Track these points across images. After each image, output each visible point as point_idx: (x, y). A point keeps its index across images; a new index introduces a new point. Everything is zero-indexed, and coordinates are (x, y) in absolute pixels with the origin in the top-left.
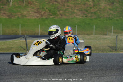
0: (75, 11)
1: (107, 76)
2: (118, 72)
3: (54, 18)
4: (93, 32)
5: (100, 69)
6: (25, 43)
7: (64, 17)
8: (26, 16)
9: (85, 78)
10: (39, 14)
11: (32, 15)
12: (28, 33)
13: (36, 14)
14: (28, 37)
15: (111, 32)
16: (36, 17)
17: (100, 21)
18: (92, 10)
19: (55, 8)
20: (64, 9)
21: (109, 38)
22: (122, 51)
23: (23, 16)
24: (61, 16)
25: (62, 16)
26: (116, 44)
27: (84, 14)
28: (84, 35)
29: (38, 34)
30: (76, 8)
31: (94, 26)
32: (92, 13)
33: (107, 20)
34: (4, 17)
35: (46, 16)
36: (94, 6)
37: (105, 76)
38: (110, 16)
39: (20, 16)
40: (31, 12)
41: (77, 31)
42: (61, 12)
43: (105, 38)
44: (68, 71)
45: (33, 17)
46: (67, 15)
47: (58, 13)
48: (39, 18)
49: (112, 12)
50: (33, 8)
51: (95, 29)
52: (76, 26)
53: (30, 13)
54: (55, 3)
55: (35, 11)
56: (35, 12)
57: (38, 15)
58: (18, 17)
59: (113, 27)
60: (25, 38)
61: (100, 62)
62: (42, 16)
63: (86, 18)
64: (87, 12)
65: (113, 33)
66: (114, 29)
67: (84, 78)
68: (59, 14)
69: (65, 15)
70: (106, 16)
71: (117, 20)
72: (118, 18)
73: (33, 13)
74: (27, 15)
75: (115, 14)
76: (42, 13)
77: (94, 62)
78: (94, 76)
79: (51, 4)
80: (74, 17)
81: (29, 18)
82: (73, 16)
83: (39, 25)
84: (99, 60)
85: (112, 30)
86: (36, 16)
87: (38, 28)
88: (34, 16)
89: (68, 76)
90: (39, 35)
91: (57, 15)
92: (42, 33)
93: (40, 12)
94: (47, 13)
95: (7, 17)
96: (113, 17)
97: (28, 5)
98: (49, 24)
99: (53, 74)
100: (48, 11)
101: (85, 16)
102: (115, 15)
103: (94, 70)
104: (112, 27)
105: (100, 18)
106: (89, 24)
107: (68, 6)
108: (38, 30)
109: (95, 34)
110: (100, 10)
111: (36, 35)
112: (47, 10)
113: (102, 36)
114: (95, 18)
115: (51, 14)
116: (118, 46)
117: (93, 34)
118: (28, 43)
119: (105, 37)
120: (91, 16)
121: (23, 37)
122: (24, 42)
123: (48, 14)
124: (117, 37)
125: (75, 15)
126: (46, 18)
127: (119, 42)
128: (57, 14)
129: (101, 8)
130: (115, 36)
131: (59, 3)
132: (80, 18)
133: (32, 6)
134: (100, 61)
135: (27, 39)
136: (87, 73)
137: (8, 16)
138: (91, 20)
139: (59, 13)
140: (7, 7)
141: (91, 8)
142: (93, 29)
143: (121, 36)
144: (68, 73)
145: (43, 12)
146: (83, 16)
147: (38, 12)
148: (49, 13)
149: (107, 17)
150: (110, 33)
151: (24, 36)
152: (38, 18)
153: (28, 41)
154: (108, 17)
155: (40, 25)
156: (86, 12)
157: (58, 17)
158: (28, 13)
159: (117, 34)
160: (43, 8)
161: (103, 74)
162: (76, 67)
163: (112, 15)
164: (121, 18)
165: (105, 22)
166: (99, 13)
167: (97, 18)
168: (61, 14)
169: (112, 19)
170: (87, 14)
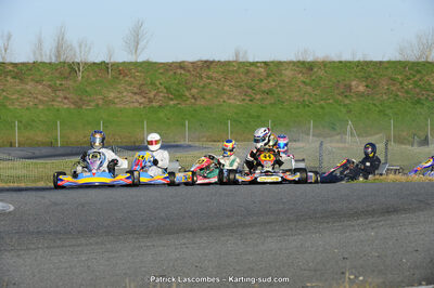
0: (226, 88)
1: (299, 234)
2: (325, 225)
3: (179, 106)
7: (201, 102)
8: (114, 103)
10: (145, 97)
11: (129, 99)
12: (120, 140)
13: (137, 97)
14: (119, 149)
15: (308, 134)
16: (136, 104)
17: (281, 109)
18: (264, 86)
19: (179, 83)
20: (201, 85)
21: (303, 147)
23: (108, 102)
24: (193, 101)
25: (196, 99)
26: (321, 162)
27: (245, 95)
29: (143, 141)
30: (228, 82)
31: (270, 122)
32: (263, 92)
33: (298, 107)
34: (66, 106)
35: (160, 102)
36: (268, 76)
37: (296, 235)
38: (306, 98)
39: (101, 102)
40: (125, 94)
41: (231, 133)
42: (194, 91)
44: (211, 224)
45: (132, 105)
46: (208, 97)
47: (187, 94)
48: (145, 107)
49: (309, 89)
50: (130, 84)
52: (229, 122)
53: (124, 96)
54: (179, 71)
55: (135, 90)
56: (135, 94)
58: (98, 105)
59: (312, 122)
61: (284, 203)
62: (151, 101)
63: (250, 103)
64: (253, 90)
65: (313, 136)
66: (315, 127)
68: (189, 96)
69: (203, 98)
70: (296, 99)
71: (322, 108)
72: (322, 102)
73: (130, 94)
74: (116, 100)
76: (151, 95)
78: (269, 234)
79: (171, 73)
80: (224, 101)
81: (122, 106)
82: (222, 100)
83: (145, 122)
85: (309, 129)
86: (137, 101)
88: (133, 102)
89: (211, 236)
91: (184, 98)
93: (147, 92)
94: (161, 94)
95: (72, 106)
96: (312, 100)
97: (117, 78)
98: (168, 119)
100: (165, 91)
101: (248, 98)
102: (316, 95)
104: (309, 122)
105: (283, 102)
106: (259, 117)
107: (209, 77)
108: (143, 134)
110: (282, 85)
111: (137, 144)
112: (162, 88)
114: (271, 104)
115: (171, 96)
116: (325, 164)
120: (262, 100)
123: (164, 97)
124: (321, 144)
125: (225, 97)
126: (161, 106)
127: (326, 158)
128: (185, 96)
129: (284, 81)
130: (318, 145)
131: (189, 71)
132: (238, 103)
133: (127, 78)
134: (284, 200)
136: (254, 230)
137: (75, 103)
138: (262, 107)
139: (190, 94)
140: (70, 83)
141: (261, 80)
143: (331, 142)
144: (212, 229)
145: (153, 93)
146: (243, 100)
147: (141, 93)
148: (166, 95)
149: (298, 101)
150: (305, 136)
152: (142, 106)
154: (301, 100)
155: (147, 122)
156: (250, 90)
157: (188, 102)
158: (120, 96)
159: (321, 139)
160: (153, 84)
161: (291, 229)
162: (228, 217)
163: (310, 95)
164: (331, 101)
165: (293, 111)
166: (280, 93)
167: (275, 104)
168: (194, 97)
169: (311, 105)
170: (253, 96)
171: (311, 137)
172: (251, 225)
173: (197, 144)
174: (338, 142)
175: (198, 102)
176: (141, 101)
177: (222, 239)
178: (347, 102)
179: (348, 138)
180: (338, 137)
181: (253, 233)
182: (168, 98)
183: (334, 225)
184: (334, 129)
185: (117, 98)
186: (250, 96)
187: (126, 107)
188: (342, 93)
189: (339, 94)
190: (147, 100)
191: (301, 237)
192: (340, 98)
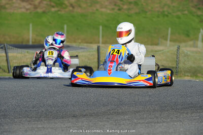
1: (164, 122)
2: (185, 116)
3: (59, 12)
5: (149, 108)
6: (5, 58)
7: (77, 10)
8: (5, 8)
9: (123, 126)
10: (31, 4)
11: (17, 5)
12: (9, 40)
13: (25, 4)
14: (10, 47)
15: (166, 40)
16: (24, 10)
17: (145, 17)
21: (163, 50)
22: (188, 76)
23: (0, 7)
24: (71, 8)
25: (73, 7)
26: (177, 63)
27: (115, 5)
29: (28, 41)
32: (130, 3)
33: (158, 17)
35: (44, 9)
37: (161, 122)
38: (165, 9)
41: (103, 36)
42: (72, 1)
43: (156, 51)
44: (90, 112)
45: (20, 11)
46: (84, 6)
47: (66, 2)
48: (31, 13)
51: (136, 34)
53: (13, 3)
56: (23, 1)
57: (29, 7)
59: (170, 29)
60: (5, 50)
61: (150, 96)
62: (36, 7)
63: (118, 12)
64: (121, 1)
65: (170, 41)
66: (172, 33)
67: (120, 125)
68: (68, 4)
69: (80, 6)
70: (157, 9)
71: (179, 17)
72: (179, 13)
73: (19, 2)
74: (7, 6)
75: (174, 4)
76: (36, 3)
77: (138, 95)
80: (97, 10)
81: (12, 11)
82: (95, 9)
83: (31, 25)
85: (167, 35)
86: (24, 7)
87: (29, 30)
88: (21, 8)
89: (90, 121)
90: (31, 43)
91: (64, 6)
92: (35, 40)
94: (45, 2)
96: (170, 11)
98: (50, 23)
99: (63, 118)
101: (117, 8)
102: (174, 7)
103: (139, 112)
104: (168, 29)
105: (146, 12)
108: (29, 35)
111: (24, 44)
113: (150, 46)
114: (136, 13)
115: (53, 4)
116: (181, 65)
118: (10, 59)
119: (156, 49)
120: (129, 9)
121: (2, 48)
122: (4, 56)
123: (47, 4)
124: (179, 48)
125: (98, 6)
126: (44, 12)
127: (181, 59)
128: (64, 4)
130: (176, 48)
132: (108, 11)
134: (150, 94)
135: (8, 51)
136: (126, 117)
138: (129, 16)
139: (69, 2)
143: (186, 46)
144: (91, 115)
146: (113, 9)
148: (49, 3)
149: (158, 11)
150: (164, 41)
151: (2, 46)
152: (28, 12)
153: (10, 54)
154: (161, 10)
155: (33, 25)
156: (119, 2)
157: (67, 10)
158: (10, 2)
159: (177, 44)
161: (157, 118)
162: (104, 105)
163: (169, 7)
164: (186, 12)
165: (154, 19)
166: (144, 4)
167: (139, 13)
168: (72, 5)
169: (169, 15)
170: (121, 6)
171: (168, 42)
172: (123, 113)
173: (74, 45)
174: (191, 46)
175: (75, 10)
176: (27, 7)
177: (100, 123)
178: (199, 13)
179: (200, 43)
180: (191, 43)
181: (125, 120)
182: (51, 5)
183: (193, 115)
184: (188, 36)
185: (8, 4)
186: (119, 6)
187: (15, 11)
188: (196, 6)
189: (193, 7)
190: (33, 6)
191: (165, 124)
192: (194, 10)
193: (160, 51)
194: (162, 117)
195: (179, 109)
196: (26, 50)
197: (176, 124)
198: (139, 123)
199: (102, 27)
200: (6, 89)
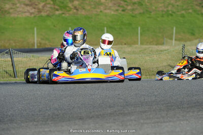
1: (170, 121)
2: (191, 114)
3: (63, 15)
4: (138, 39)
5: (156, 108)
6: (11, 63)
7: (82, 13)
8: (9, 13)
10: (35, 8)
11: (21, 9)
12: (14, 44)
13: (29, 8)
14: (16, 52)
15: (171, 39)
16: (28, 14)
17: (149, 17)
21: (168, 50)
23: (4, 12)
24: (75, 11)
25: (77, 10)
27: (119, 6)
28: (121, 46)
29: (33, 45)
31: (139, 28)
32: (134, 3)
33: (162, 16)
35: (48, 12)
37: (167, 122)
38: (170, 8)
40: (18, 5)
42: (76, 3)
43: (161, 51)
44: (97, 114)
45: (24, 15)
46: (88, 8)
47: (70, 5)
48: (35, 16)
51: (141, 34)
52: (105, 28)
53: (18, 7)
55: (27, 2)
56: (27, 5)
57: (33, 10)
59: (174, 28)
60: (10, 54)
61: (156, 96)
62: (40, 11)
63: (122, 13)
64: (125, 2)
65: (175, 40)
66: (176, 33)
67: (127, 125)
68: (72, 7)
69: (84, 9)
70: (161, 9)
71: (183, 16)
72: (183, 12)
73: (23, 6)
74: (11, 11)
75: (178, 4)
76: (40, 6)
77: (144, 95)
78: (145, 121)
80: (101, 11)
81: (16, 15)
82: (99, 10)
83: (35, 29)
84: (154, 92)
85: (172, 34)
86: (28, 11)
87: (34, 34)
88: (25, 12)
89: (97, 123)
90: (36, 47)
91: (68, 8)
92: (40, 43)
93: (37, 3)
94: (48, 6)
96: (174, 10)
98: (54, 26)
99: (69, 121)
100: (52, 2)
101: (121, 9)
102: (178, 5)
103: (145, 112)
105: (151, 12)
106: (130, 24)
108: (34, 39)
109: (142, 44)
112: (49, 1)
113: (155, 46)
114: (140, 13)
115: (57, 7)
117: (138, 44)
118: (15, 63)
119: (161, 49)
120: (133, 10)
121: (7, 53)
122: (9, 61)
123: (51, 8)
124: (184, 47)
125: (102, 8)
126: (48, 16)
128: (68, 7)
130: (181, 47)
132: (112, 13)
134: (156, 94)
135: (14, 55)
136: (133, 118)
138: (133, 16)
139: (73, 5)
142: (138, 33)
144: (98, 117)
145: (42, 4)
146: (117, 10)
147: (32, 4)
148: (52, 6)
149: (162, 11)
150: (169, 41)
152: (33, 16)
153: (15, 59)
154: (165, 10)
155: (37, 29)
156: (122, 2)
157: (71, 12)
158: (14, 7)
159: (183, 43)
161: (163, 117)
162: (110, 107)
163: (173, 6)
164: (190, 11)
165: (159, 19)
166: (148, 4)
167: (144, 13)
168: (75, 8)
169: (173, 14)
170: (125, 7)
171: (174, 41)
172: (130, 114)
175: (79, 13)
176: (31, 11)
181: (132, 120)
182: (55, 8)
183: (199, 113)
184: (193, 34)
185: (12, 8)
186: (123, 7)
187: (19, 16)
188: (201, 4)
189: (197, 5)
190: (36, 10)
191: (171, 124)
192: (198, 8)
193: (165, 50)
194: (168, 117)
195: (185, 108)
196: (31, 55)
197: (182, 122)
198: (146, 123)
199: (107, 28)
200: (12, 94)
